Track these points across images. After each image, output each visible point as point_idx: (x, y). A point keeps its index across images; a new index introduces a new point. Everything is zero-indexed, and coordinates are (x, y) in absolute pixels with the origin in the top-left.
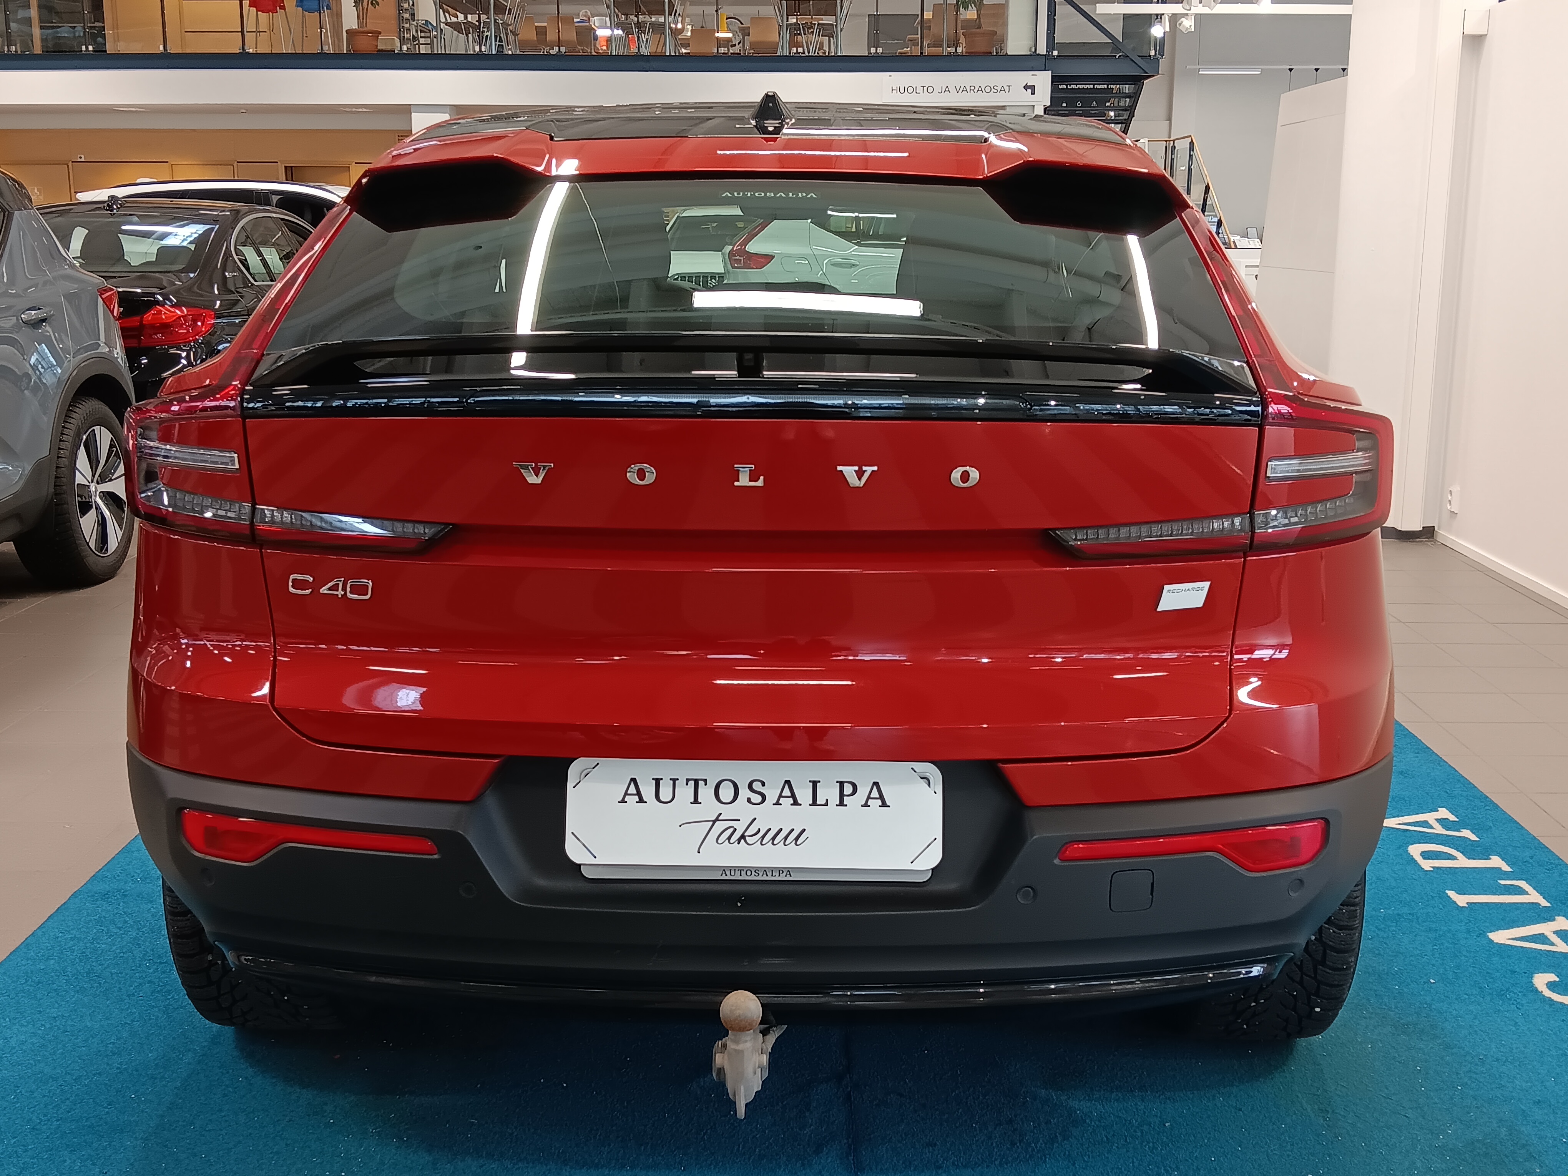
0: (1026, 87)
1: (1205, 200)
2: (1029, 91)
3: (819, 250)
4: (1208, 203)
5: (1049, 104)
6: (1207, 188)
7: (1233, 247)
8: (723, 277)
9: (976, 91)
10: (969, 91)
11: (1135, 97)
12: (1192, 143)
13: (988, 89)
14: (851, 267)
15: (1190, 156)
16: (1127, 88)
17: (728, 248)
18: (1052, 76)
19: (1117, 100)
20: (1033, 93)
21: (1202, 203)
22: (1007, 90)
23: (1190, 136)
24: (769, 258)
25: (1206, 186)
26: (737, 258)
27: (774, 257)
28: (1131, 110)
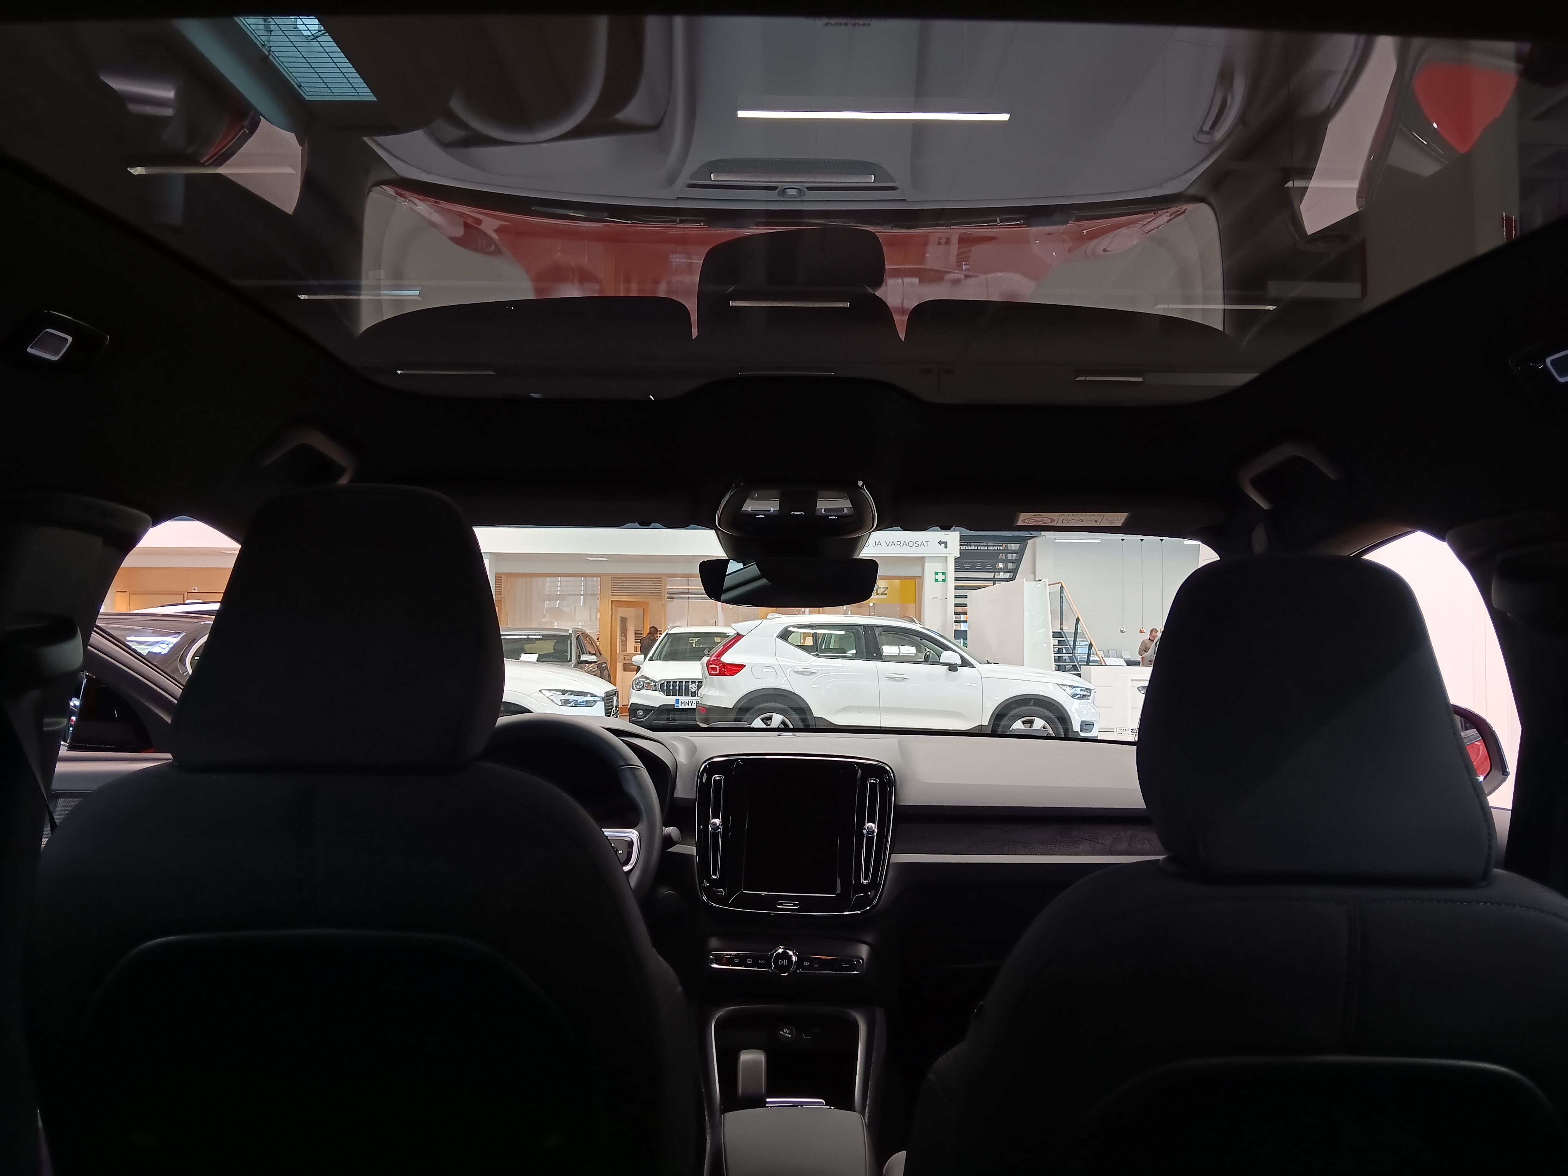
0: (940, 543)
1: (1076, 629)
2: (943, 545)
3: (783, 661)
4: (1079, 631)
5: (959, 556)
6: (1078, 620)
7: (1104, 664)
8: (701, 682)
9: (901, 545)
10: (896, 545)
11: (1021, 553)
12: (1062, 587)
13: (911, 544)
14: (811, 675)
15: (1061, 597)
16: (1014, 547)
17: (706, 659)
18: (960, 536)
19: (1004, 555)
20: (946, 547)
21: (1074, 631)
22: (925, 545)
23: (1061, 583)
24: (741, 667)
25: (1077, 619)
26: (714, 666)
27: (745, 666)
28: (1018, 562)
